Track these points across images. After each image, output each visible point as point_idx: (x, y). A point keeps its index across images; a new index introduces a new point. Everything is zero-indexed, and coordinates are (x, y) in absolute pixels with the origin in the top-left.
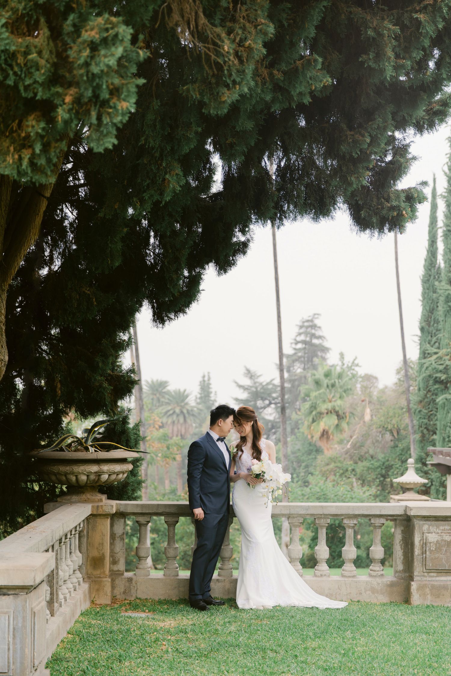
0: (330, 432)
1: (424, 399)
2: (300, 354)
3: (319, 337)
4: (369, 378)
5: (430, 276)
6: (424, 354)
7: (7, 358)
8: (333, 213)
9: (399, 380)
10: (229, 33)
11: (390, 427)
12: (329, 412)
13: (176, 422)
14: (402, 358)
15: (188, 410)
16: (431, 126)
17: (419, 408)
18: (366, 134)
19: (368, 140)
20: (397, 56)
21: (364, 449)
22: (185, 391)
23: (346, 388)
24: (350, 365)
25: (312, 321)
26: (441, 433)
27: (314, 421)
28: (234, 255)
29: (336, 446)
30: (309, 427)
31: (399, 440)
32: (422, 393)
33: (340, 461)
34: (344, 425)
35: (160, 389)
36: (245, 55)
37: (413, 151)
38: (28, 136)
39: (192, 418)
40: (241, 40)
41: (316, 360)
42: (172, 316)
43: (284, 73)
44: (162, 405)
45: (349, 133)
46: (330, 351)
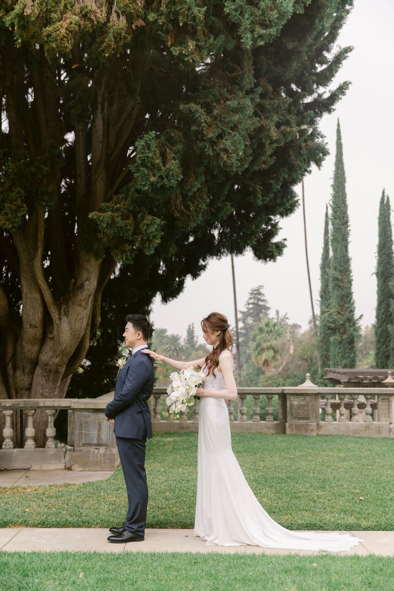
0: (269, 360)
1: (324, 339)
2: (251, 311)
3: (263, 301)
4: (296, 326)
5: (325, 264)
6: (323, 313)
7: (100, 320)
8: (244, 253)
9: (311, 327)
10: (193, 204)
11: (306, 357)
12: (268, 348)
13: (172, 356)
14: (311, 314)
15: (179, 348)
16: (287, 215)
17: (321, 344)
18: (254, 225)
19: (254, 227)
20: (263, 196)
21: (290, 371)
22: (177, 335)
23: (278, 332)
24: (283, 318)
25: (258, 290)
26: (333, 360)
27: (259, 354)
28: (200, 271)
29: (272, 369)
30: (256, 357)
31: (312, 365)
32: (323, 335)
33: (275, 379)
34: (278, 356)
35: (161, 334)
36: (199, 210)
37: (280, 225)
38: (125, 250)
39: (182, 353)
40: (197, 205)
41: (261, 315)
42: (171, 299)
43: (215, 209)
44: (163, 345)
45: (246, 224)
46: (270, 310)
